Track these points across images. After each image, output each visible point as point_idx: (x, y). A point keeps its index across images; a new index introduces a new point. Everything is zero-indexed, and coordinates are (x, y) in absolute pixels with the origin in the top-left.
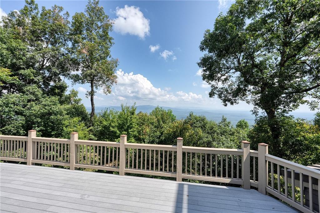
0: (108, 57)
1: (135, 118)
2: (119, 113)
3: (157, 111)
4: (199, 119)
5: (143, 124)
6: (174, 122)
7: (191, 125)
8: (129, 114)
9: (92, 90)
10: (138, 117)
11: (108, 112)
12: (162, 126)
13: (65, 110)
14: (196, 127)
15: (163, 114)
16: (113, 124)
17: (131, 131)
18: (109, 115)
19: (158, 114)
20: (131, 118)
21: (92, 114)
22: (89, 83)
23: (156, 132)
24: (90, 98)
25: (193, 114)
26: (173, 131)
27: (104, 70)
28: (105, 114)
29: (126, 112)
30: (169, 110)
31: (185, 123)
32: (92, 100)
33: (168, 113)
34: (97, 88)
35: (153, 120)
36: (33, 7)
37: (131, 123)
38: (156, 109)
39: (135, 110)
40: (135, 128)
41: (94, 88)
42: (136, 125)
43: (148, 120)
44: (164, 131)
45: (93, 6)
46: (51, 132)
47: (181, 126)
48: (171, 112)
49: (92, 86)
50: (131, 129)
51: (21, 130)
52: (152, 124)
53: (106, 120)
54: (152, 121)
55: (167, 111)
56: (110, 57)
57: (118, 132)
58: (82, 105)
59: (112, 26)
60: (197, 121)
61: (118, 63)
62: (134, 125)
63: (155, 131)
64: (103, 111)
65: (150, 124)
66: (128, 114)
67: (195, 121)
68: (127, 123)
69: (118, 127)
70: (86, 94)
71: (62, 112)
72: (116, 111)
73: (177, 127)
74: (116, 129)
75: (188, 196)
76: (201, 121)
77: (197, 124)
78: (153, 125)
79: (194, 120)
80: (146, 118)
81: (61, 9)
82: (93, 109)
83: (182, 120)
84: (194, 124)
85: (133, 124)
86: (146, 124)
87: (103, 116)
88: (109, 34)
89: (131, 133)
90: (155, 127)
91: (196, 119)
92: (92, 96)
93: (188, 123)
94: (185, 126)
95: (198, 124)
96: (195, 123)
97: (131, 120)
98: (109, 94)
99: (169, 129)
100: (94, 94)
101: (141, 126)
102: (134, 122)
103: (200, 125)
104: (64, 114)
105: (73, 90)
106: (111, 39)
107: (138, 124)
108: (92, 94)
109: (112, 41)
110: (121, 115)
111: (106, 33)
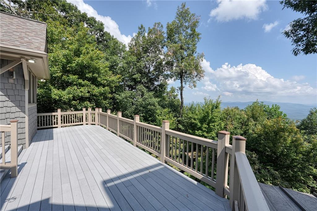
8: (210, 107)
9: (182, 86)
16: (196, 117)
18: (196, 108)
21: (181, 107)
22: (179, 80)
28: (192, 107)
30: (274, 106)
32: (181, 95)
37: (212, 117)
39: (219, 104)
41: (183, 83)
42: (219, 120)
46: (149, 118)
49: (181, 83)
50: (213, 123)
51: (132, 114)
53: (192, 113)
55: (271, 107)
56: (196, 53)
57: (199, 124)
61: (204, 57)
62: (216, 120)
64: (190, 104)
69: (199, 120)
74: (197, 122)
82: (182, 103)
87: (190, 109)
88: (196, 31)
89: (211, 127)
92: (181, 91)
97: (213, 114)
98: (194, 88)
101: (225, 121)
102: (215, 116)
105: (172, 87)
106: (198, 35)
108: (181, 89)
109: (199, 37)
110: (204, 108)
111: (193, 31)
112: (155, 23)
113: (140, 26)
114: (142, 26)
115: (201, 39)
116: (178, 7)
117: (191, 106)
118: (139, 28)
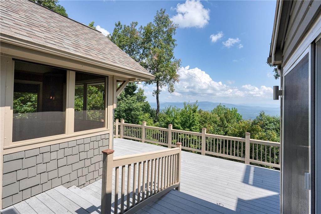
0: (172, 58)
1: (197, 116)
2: (180, 110)
3: (219, 109)
4: (273, 120)
5: (205, 122)
6: (239, 122)
7: (262, 127)
8: (192, 112)
9: (158, 89)
10: (199, 115)
11: (171, 108)
12: (226, 125)
13: (141, 107)
14: (269, 129)
15: (226, 113)
16: (176, 121)
17: (193, 129)
18: (172, 112)
19: (221, 112)
20: (193, 116)
21: (158, 111)
22: (155, 83)
23: (220, 131)
24: (156, 96)
25: (265, 114)
26: (240, 132)
27: (170, 72)
28: (168, 111)
29: (188, 109)
30: (234, 109)
31: (254, 123)
32: (157, 98)
33: (232, 112)
34: (161, 87)
35: (216, 118)
36: (119, 28)
37: (193, 121)
38: (218, 107)
39: (197, 108)
40: (197, 125)
42: (198, 123)
43: (210, 118)
44: (228, 131)
45: (160, 15)
47: (249, 127)
48: (236, 111)
49: (158, 86)
50: (193, 126)
52: (215, 122)
53: (169, 116)
54: (215, 120)
55: (231, 110)
56: (173, 58)
57: (182, 128)
58: (147, 102)
59: (175, 30)
60: (270, 123)
61: (180, 63)
62: (196, 123)
63: (218, 129)
64: (167, 108)
65: (212, 123)
66: (190, 112)
67: (268, 122)
68: (190, 120)
69: (181, 123)
70: (153, 93)
71: (139, 109)
72: (178, 109)
73: (243, 127)
74: (179, 126)
75: (254, 171)
76: (275, 123)
77: (269, 126)
78: (216, 124)
79: (266, 121)
80: (209, 117)
81: (136, 24)
82: (158, 107)
83: (250, 120)
84: (266, 126)
85: (196, 121)
86: (208, 123)
87: (167, 113)
88: (172, 37)
90: (218, 126)
91: (268, 120)
92: (157, 94)
93: (258, 124)
94: (254, 127)
95: (272, 126)
96: (267, 124)
97: (194, 118)
99: (234, 129)
100: (160, 93)
101: (203, 124)
102: (195, 120)
103: (274, 127)
104: (140, 110)
106: (174, 40)
107: (200, 122)
108: (157, 92)
109: (175, 43)
110: (184, 112)
111: (169, 36)
112: (133, 22)
113: (117, 23)
114: (119, 24)
115: (177, 46)
116: (158, 11)
117: (167, 109)
118: (116, 25)
